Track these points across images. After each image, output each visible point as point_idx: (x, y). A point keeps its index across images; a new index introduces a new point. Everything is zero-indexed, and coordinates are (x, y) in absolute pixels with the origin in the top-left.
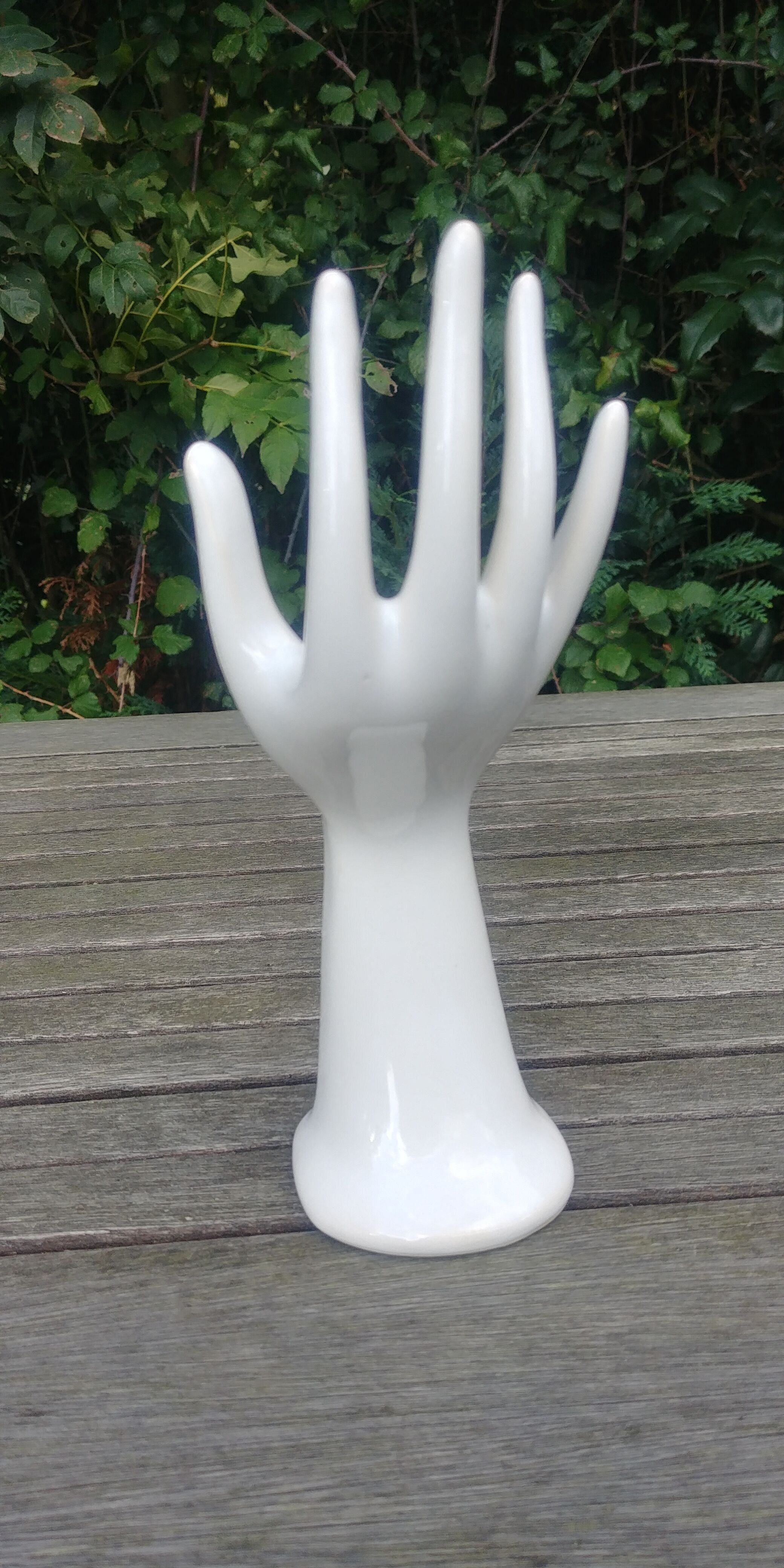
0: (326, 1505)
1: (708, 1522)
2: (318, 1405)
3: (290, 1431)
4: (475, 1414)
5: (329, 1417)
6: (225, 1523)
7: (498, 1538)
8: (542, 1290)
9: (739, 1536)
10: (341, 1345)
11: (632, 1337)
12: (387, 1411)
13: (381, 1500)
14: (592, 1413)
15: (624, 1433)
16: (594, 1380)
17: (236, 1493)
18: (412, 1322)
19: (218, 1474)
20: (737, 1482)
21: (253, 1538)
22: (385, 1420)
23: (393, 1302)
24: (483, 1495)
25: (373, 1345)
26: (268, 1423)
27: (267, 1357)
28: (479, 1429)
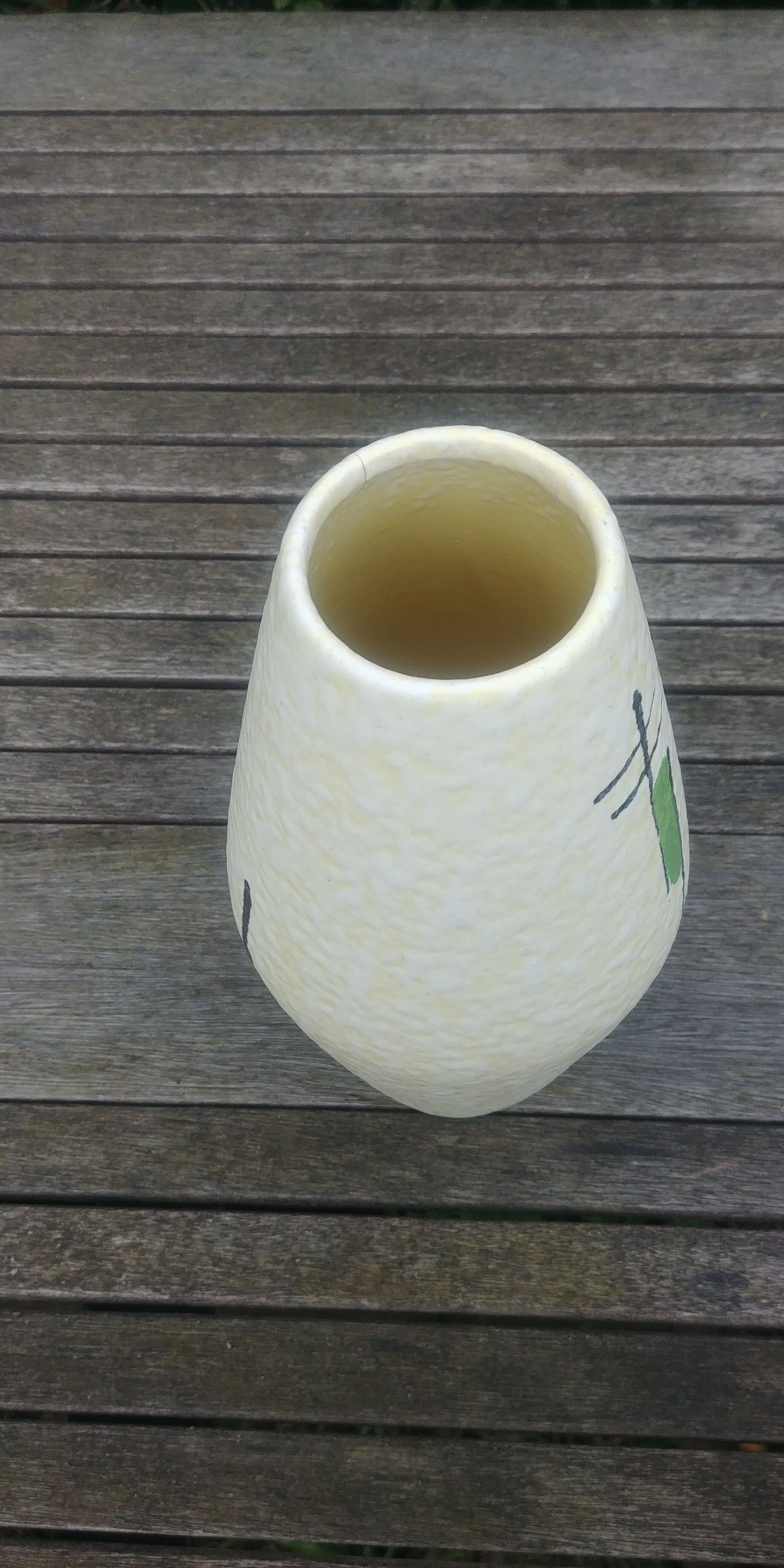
0: (52, 1017)
1: (212, 1047)
2: (59, 958)
3: (43, 972)
4: (129, 973)
5: (63, 966)
6: (7, 1021)
7: (119, 1044)
8: (185, 891)
9: (221, 1056)
10: (77, 918)
11: (219, 931)
12: (90, 966)
13: (75, 1017)
14: (182, 978)
15: (193, 993)
16: (190, 958)
17: (14, 1005)
18: (116, 906)
19: (8, 993)
20: (232, 1028)
21: (18, 1031)
22: (88, 971)
23: (109, 891)
24: (120, 1020)
25: (93, 920)
26: (34, 965)
27: (41, 921)
28: (129, 982)
